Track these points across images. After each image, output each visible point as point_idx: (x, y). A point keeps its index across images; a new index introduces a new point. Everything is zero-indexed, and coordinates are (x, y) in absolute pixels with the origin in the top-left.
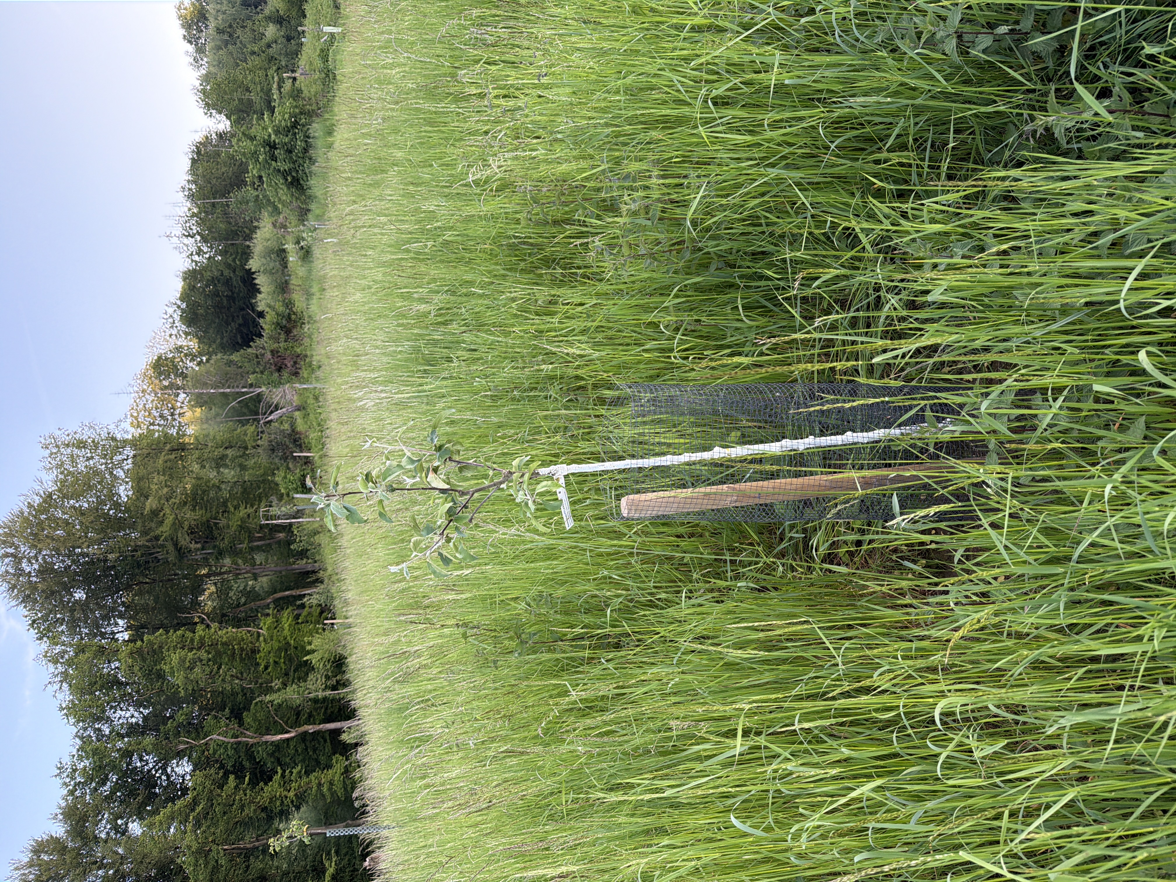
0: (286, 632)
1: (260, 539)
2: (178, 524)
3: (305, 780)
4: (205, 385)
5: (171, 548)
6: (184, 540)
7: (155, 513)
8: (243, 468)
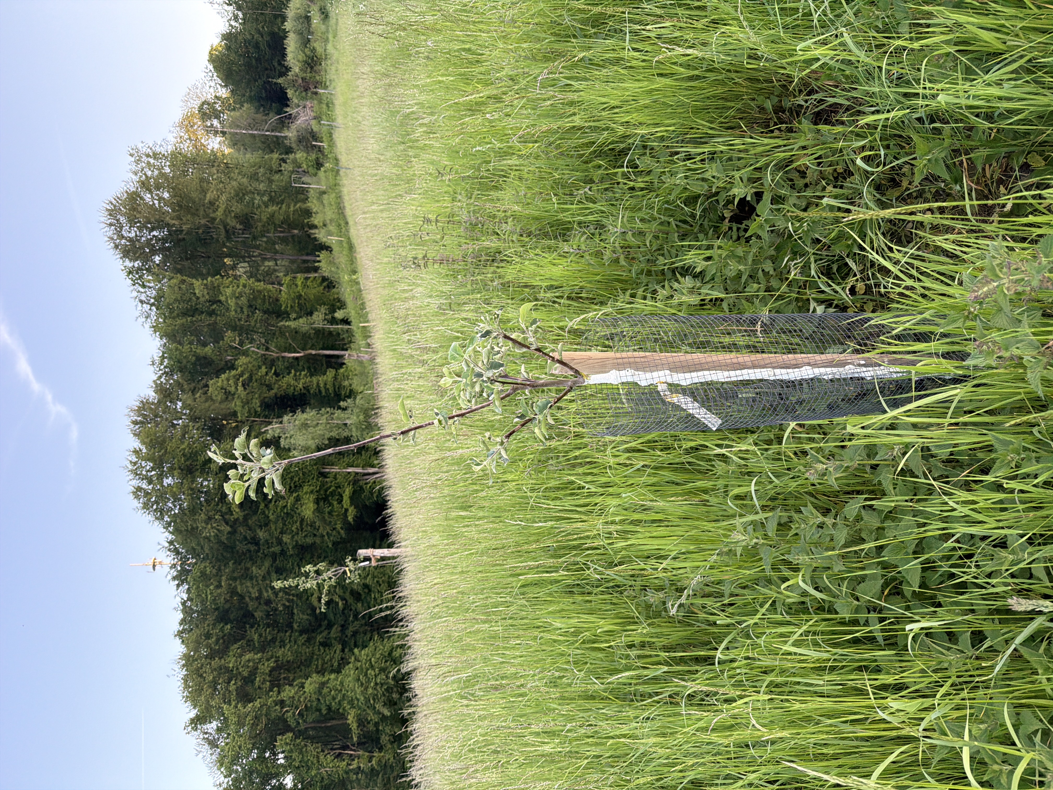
0: (299, 288)
1: (281, 232)
2: (227, 211)
3: (309, 379)
4: (238, 127)
5: (223, 230)
6: (232, 223)
7: (211, 203)
8: (271, 181)
